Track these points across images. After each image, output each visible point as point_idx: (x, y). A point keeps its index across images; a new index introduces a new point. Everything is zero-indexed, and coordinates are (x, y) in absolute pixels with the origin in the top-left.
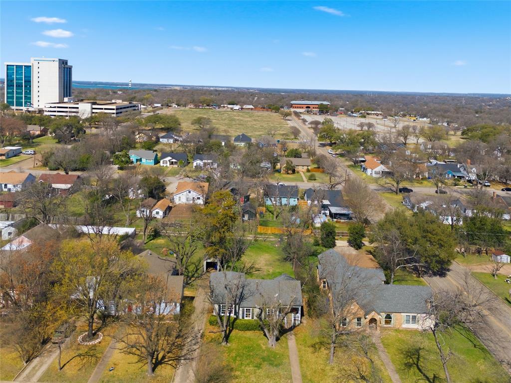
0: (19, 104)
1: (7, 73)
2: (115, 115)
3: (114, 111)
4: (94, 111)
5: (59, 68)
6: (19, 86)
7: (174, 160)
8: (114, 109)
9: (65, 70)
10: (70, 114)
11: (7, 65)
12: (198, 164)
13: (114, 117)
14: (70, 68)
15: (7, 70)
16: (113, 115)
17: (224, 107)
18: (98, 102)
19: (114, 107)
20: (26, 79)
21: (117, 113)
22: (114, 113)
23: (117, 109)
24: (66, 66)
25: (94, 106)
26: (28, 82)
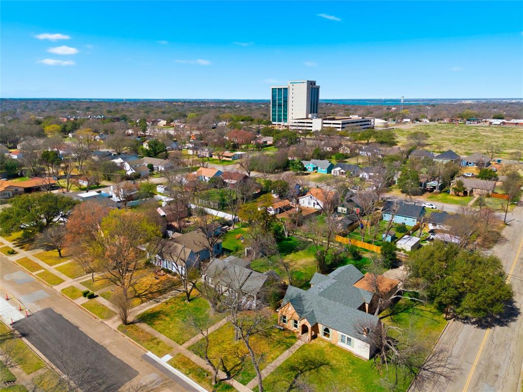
0: (280, 120)
1: (272, 95)
2: (340, 130)
3: (340, 126)
4: (324, 125)
5: (308, 89)
6: (280, 105)
7: (343, 171)
8: (339, 124)
9: (313, 90)
10: (304, 128)
11: (273, 89)
12: (364, 176)
13: (338, 131)
14: (318, 88)
15: (272, 93)
16: (338, 129)
17: (486, 121)
18: (336, 118)
19: (340, 122)
20: (285, 99)
21: (342, 128)
22: (339, 128)
23: (342, 124)
24: (314, 87)
25: (325, 122)
26: (286, 102)
